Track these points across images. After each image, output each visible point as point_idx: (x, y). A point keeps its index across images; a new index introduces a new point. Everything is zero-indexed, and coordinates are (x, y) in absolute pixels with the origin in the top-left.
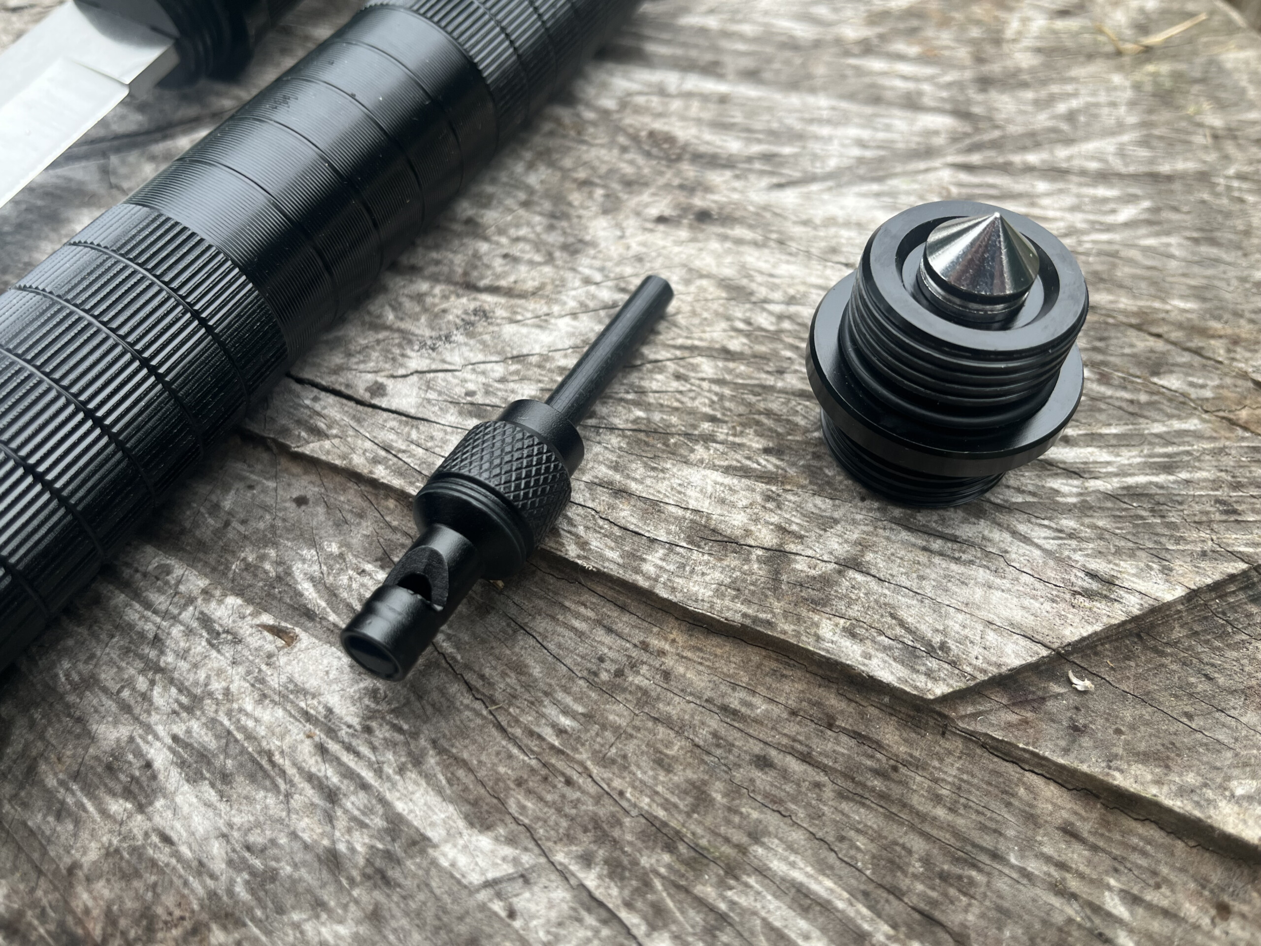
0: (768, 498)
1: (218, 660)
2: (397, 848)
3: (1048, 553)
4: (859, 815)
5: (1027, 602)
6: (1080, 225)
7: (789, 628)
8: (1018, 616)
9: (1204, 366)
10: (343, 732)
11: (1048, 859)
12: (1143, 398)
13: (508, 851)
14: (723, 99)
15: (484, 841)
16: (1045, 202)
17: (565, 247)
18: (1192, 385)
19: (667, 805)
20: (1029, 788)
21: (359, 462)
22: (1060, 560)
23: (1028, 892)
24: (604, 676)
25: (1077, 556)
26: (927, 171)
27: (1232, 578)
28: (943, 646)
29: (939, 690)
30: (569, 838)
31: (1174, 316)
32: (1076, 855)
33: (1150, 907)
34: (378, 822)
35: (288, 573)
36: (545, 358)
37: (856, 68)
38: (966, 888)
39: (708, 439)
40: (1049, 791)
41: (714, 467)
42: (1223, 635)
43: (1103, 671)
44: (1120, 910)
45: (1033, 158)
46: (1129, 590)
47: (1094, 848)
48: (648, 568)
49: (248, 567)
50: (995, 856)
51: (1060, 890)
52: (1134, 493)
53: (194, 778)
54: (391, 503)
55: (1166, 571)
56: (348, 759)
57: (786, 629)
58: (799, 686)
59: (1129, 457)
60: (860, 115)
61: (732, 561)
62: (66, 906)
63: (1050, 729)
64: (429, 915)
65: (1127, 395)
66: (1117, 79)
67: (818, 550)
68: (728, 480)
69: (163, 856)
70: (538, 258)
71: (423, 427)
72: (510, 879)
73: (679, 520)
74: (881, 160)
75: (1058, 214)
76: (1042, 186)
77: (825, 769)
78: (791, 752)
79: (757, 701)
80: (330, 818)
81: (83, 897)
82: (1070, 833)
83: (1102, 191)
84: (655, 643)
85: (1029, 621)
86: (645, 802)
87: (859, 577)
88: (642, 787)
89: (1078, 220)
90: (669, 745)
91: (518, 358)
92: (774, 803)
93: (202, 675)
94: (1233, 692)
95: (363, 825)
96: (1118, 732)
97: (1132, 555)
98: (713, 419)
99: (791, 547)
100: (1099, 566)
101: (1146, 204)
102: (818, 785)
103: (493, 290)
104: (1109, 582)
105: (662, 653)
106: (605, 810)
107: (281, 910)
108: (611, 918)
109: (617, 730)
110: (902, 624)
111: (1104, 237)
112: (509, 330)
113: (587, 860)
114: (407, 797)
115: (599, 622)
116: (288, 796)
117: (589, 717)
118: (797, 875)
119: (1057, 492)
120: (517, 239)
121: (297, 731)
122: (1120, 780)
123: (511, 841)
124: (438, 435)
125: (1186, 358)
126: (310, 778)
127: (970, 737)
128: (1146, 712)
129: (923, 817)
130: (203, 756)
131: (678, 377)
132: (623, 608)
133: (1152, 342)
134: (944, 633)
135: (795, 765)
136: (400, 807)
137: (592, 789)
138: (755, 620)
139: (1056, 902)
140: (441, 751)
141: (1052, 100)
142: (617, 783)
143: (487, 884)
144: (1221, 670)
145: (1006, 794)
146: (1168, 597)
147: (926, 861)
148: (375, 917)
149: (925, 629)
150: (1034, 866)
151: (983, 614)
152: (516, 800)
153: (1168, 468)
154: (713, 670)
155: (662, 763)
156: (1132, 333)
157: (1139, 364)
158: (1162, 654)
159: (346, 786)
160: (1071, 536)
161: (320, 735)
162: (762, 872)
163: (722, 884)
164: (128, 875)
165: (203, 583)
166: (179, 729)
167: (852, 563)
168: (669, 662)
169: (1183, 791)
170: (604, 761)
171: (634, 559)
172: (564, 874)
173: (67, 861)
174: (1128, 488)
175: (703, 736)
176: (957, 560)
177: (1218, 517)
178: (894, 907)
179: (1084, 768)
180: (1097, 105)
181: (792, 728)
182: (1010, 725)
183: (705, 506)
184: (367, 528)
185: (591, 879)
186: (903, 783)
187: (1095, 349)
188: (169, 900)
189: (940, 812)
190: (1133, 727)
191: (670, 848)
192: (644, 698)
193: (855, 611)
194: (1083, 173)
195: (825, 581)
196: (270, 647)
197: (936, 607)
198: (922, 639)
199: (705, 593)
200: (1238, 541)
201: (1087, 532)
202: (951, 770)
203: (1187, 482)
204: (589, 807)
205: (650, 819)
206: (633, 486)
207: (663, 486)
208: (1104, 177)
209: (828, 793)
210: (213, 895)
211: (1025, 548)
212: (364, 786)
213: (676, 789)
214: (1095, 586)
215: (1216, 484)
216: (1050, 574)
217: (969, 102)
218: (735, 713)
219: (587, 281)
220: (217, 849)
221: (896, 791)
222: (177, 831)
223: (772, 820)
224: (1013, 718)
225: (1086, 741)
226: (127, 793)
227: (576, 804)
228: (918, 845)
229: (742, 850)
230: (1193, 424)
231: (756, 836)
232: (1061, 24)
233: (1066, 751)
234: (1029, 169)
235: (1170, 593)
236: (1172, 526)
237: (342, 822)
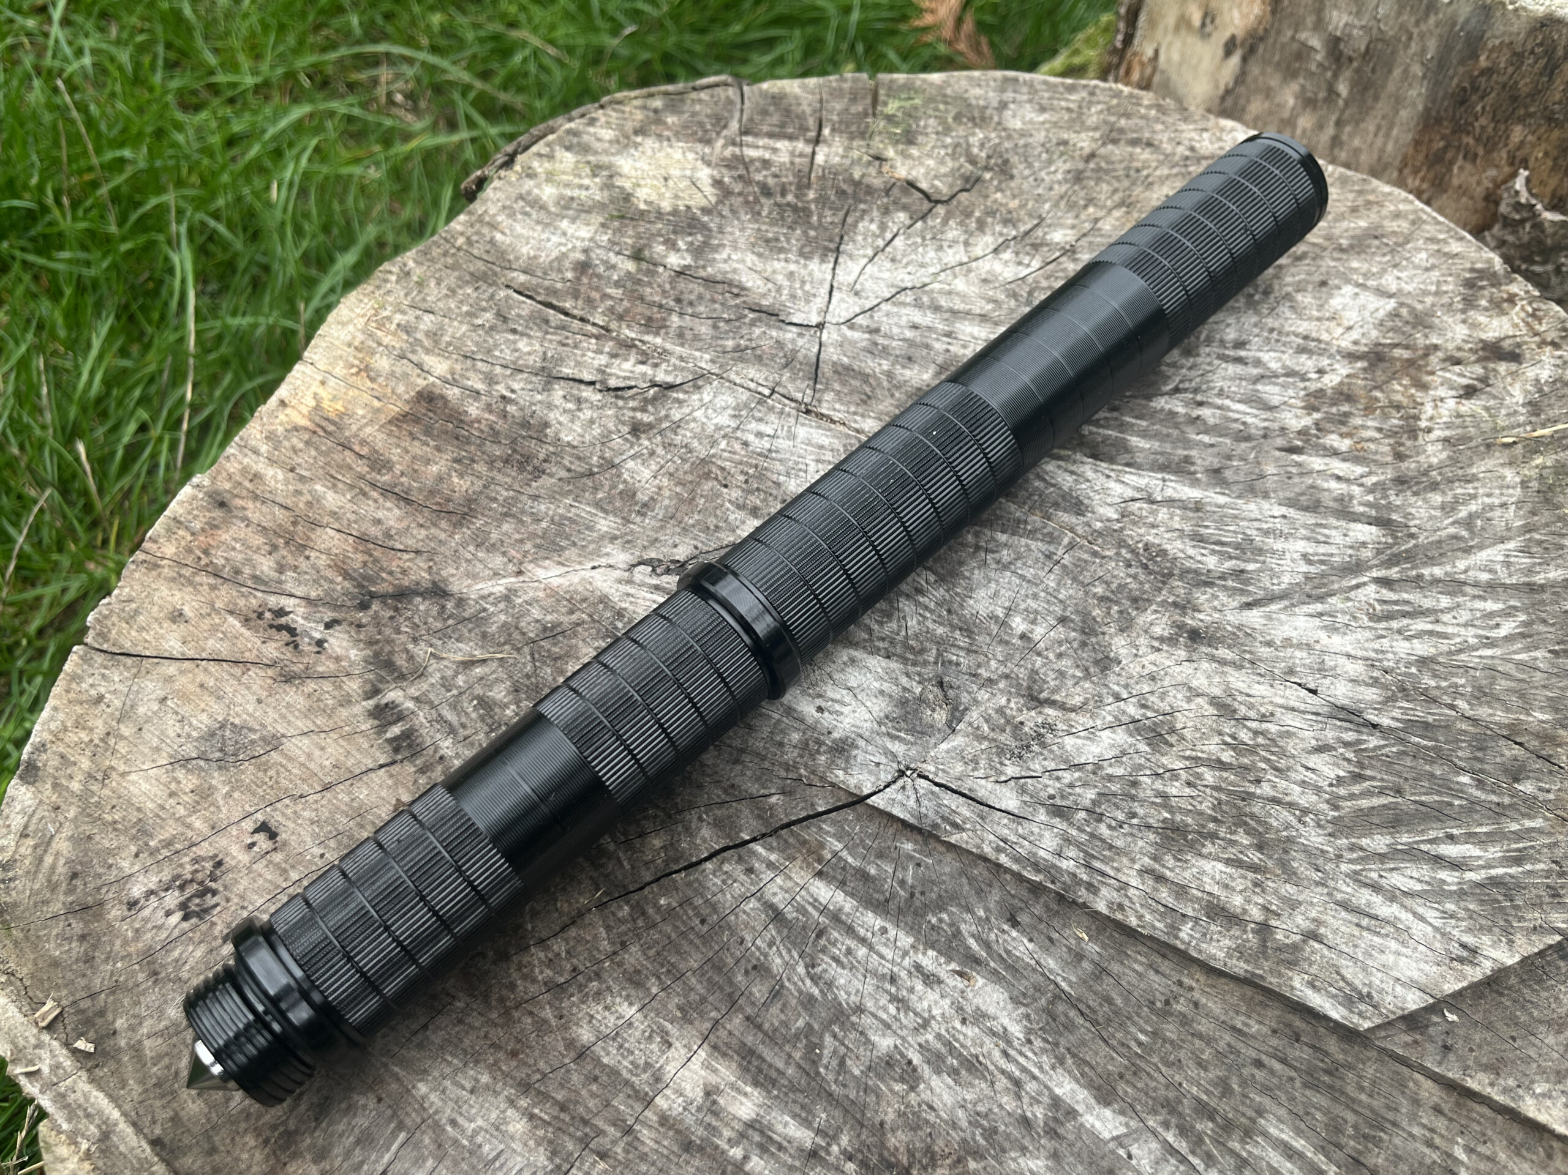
0: (1256, 884)
1: (932, 996)
2: (1060, 1115)
3: (1436, 929)
4: (1317, 1098)
5: (1422, 965)
6: (1472, 641)
7: (1274, 980)
8: (1416, 975)
9: (1551, 772)
10: (1016, 1043)
11: (1424, 1126)
12: (1507, 800)
13: (1122, 1119)
14: (1198, 507)
15: (1108, 1113)
16: (1446, 618)
17: (1097, 662)
18: (1541, 789)
19: (1207, 1092)
20: (1416, 1083)
21: (987, 850)
22: (1443, 934)
23: (1412, 1145)
24: (1159, 1005)
25: (1455, 932)
26: (1358, 586)
27: (1551, 946)
28: (1369, 995)
29: (1367, 1025)
30: (1154, 1112)
31: (1535, 727)
32: (1440, 1124)
33: (1479, 1154)
34: (1046, 1100)
35: (959, 932)
36: (1098, 767)
37: (1299, 465)
38: (1378, 1143)
39: (1213, 836)
40: (1427, 1084)
41: (1218, 859)
42: (1540, 981)
43: (1464, 1007)
44: (1463, 1156)
45: (1438, 571)
46: (1486, 957)
47: (1451, 1120)
48: (1182, 935)
49: (933, 928)
50: (1394, 1124)
51: (1430, 1144)
52: (1495, 882)
53: (938, 1072)
54: (1008, 877)
55: (1511, 942)
56: (1021, 1060)
57: (1272, 981)
58: (1277, 1013)
59: (1494, 852)
60: (1305, 526)
61: (1235, 931)
62: (882, 1144)
63: (1430, 1047)
64: (1085, 1155)
65: (1495, 798)
66: (1510, 475)
67: (1289, 925)
68: (1229, 870)
69: (931, 1117)
70: (1079, 674)
71: (1026, 824)
72: (1126, 1135)
73: (1199, 900)
74: (1323, 575)
75: (1456, 630)
76: (1445, 601)
77: (1295, 1069)
78: (1275, 1057)
79: (1252, 1022)
80: (1019, 1097)
81: (892, 1141)
82: (1437, 1110)
83: (1491, 606)
84: (1187, 981)
85: (1423, 979)
86: (1194, 1090)
87: (1317, 945)
88: (1192, 1081)
89: (1470, 635)
90: (1202, 1052)
91: (1078, 767)
92: (1266, 1090)
93: (925, 1004)
94: (1541, 1022)
95: (1039, 1102)
96: (1471, 1050)
97: (1490, 930)
98: (1215, 820)
99: (1273, 923)
100: (1468, 939)
101: (1523, 617)
102: (1291, 1079)
103: (1052, 703)
104: (1474, 951)
105: (1191, 989)
106: (1171, 1095)
107: (1004, 1151)
108: (1183, 1160)
109: (1172, 1042)
110: (1343, 979)
111: (1489, 652)
112: (1069, 741)
113: (1166, 1125)
114: (1060, 1085)
115: (1151, 966)
116: (992, 1083)
117: (1155, 1034)
118: (1284, 1137)
119: (1444, 882)
120: (1060, 656)
121: (989, 1043)
122: (1471, 1084)
123: (1122, 1112)
124: (1036, 830)
125: (1538, 765)
126: (1003, 1072)
127: (1383, 1050)
128: (1488, 1036)
129: (1353, 1100)
130: (939, 1057)
131: (1189, 784)
132: (1164, 956)
133: (1517, 751)
134: (1370, 985)
135: (1277, 1066)
136: (1058, 1091)
137: (1162, 1080)
138: (1253, 974)
139: (1427, 1151)
140: (1074, 1056)
141: (1456, 502)
142: (1177, 1078)
143: (1113, 1139)
144: (1536, 1006)
145: (1402, 1085)
146: (1510, 962)
147: (1355, 1127)
148: (1055, 1156)
149: (1357, 983)
150: (1416, 1131)
151: (1395, 974)
152: (1122, 1087)
153: (1518, 861)
154: (1224, 1001)
155: (1202, 1065)
156: (1502, 742)
157: (1506, 771)
158: (1501, 994)
159: (1024, 1077)
160: (1452, 917)
161: (1002, 1044)
162: (1265, 1134)
163: (1243, 1142)
164: (915, 1128)
165: (911, 940)
166: (921, 1039)
167: (1313, 935)
168: (1197, 995)
169: (1506, 1091)
170: (1169, 1065)
171: (1174, 929)
172: (1155, 1133)
173: (877, 1120)
174: (1490, 878)
175: (1222, 1046)
176: (1378, 934)
177: (1547, 899)
178: (1339, 1155)
179: (1450, 1075)
180: (1492, 508)
181: (1274, 1042)
182: (1407, 1044)
183: (1216, 890)
184: (995, 896)
185: (1170, 1138)
186: (1342, 1079)
187: (1476, 759)
188: (941, 1143)
189: (1363, 1097)
190: (1480, 1047)
191: (1212, 1119)
192: (1184, 1021)
193: (1314, 970)
194: (1476, 585)
195: (1295, 948)
196: (960, 986)
197: (1365, 969)
198: (1354, 989)
199: (1221, 955)
200: (1558, 920)
201: (1462, 914)
202: (1370, 1071)
203: (1530, 872)
204: (1163, 1092)
205: (1198, 1100)
206: (1168, 873)
207: (1187, 874)
208: (1492, 588)
209: (1298, 1084)
210: (964, 1141)
211: (1422, 925)
212: (1035, 1078)
213: (1211, 1082)
214: (1465, 954)
215: (1548, 874)
216: (1437, 945)
217: (1390, 507)
218: (1240, 1031)
219: (1118, 698)
220: (961, 1113)
221: (1338, 1083)
222: (937, 1104)
223: (1267, 1102)
224: (1409, 1039)
225: (1452, 1057)
226: (902, 1080)
227: (1155, 1089)
228: (1350, 1117)
229: (1253, 1121)
230: (1538, 823)
231: (1260, 1112)
232: (1468, 406)
233: (1440, 1063)
234: (1436, 581)
235: (1510, 959)
236: (1517, 908)
237: (1026, 1100)
